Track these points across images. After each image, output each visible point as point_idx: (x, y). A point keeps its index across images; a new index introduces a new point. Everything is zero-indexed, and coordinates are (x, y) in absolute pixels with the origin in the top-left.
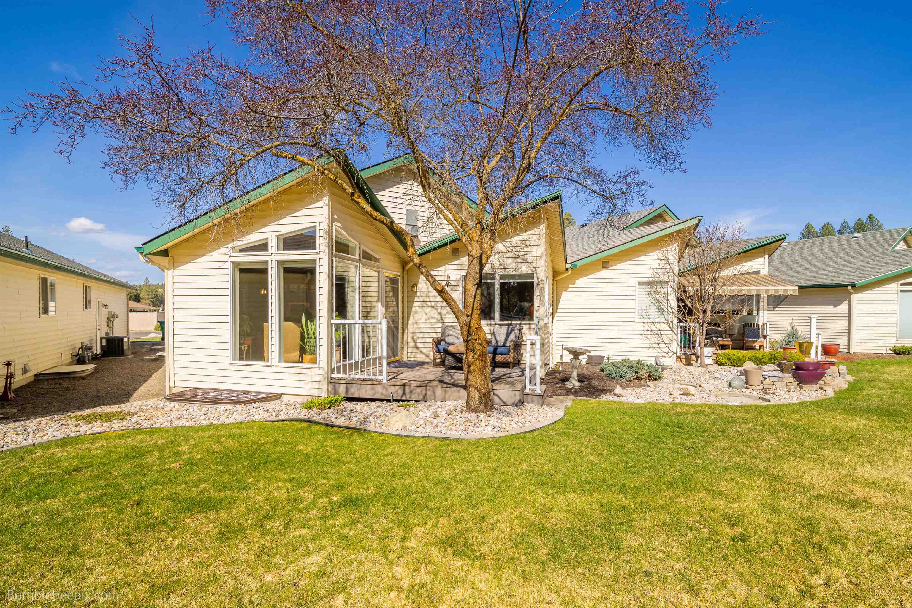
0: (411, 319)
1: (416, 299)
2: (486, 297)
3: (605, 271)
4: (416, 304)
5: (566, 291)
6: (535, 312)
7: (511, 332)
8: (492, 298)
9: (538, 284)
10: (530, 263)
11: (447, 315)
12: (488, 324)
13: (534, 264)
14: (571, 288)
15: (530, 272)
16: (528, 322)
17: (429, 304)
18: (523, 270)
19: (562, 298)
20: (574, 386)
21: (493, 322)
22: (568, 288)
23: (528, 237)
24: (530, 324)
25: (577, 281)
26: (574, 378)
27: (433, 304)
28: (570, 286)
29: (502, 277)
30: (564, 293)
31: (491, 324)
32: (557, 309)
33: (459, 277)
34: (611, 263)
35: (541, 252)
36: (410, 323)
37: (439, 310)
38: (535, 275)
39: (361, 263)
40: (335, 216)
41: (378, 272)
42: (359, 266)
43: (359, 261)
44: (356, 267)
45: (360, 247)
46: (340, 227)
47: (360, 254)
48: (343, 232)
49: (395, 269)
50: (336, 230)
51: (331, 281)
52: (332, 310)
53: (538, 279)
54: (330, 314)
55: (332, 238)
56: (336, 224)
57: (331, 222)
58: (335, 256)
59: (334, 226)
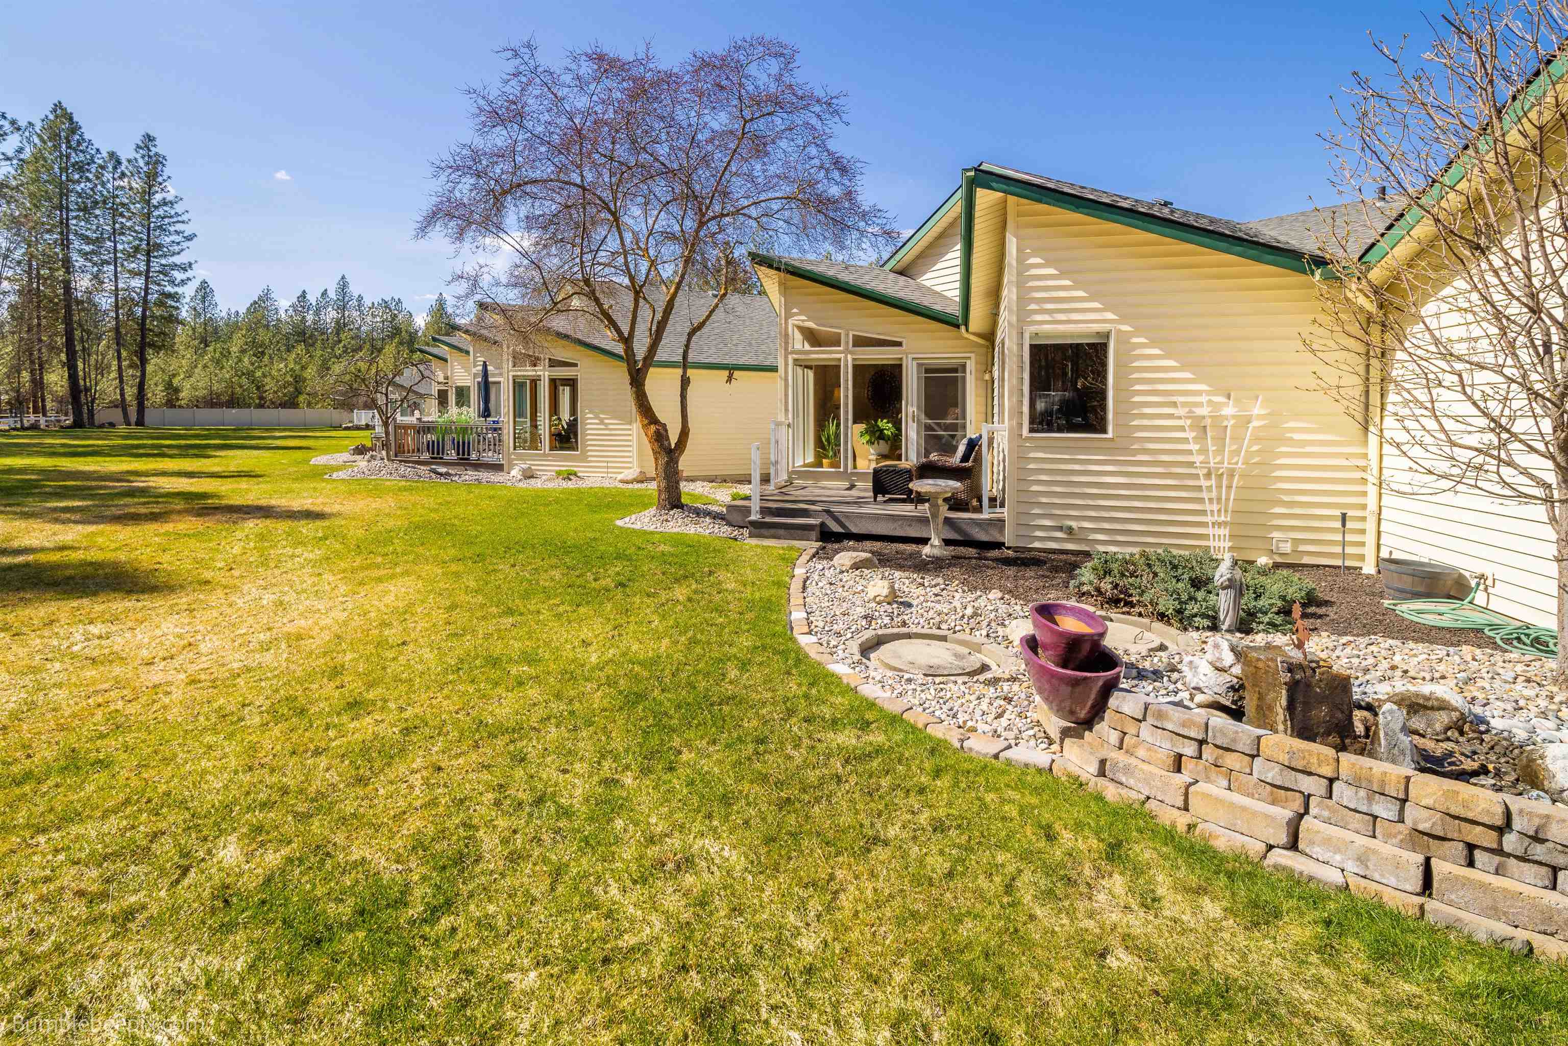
39: (852, 353)
40: (795, 310)
41: (901, 359)
42: (846, 357)
43: (846, 351)
44: (840, 360)
45: (847, 335)
46: (803, 321)
47: (847, 343)
48: (810, 324)
49: (952, 350)
50: (793, 325)
51: (786, 380)
52: (786, 410)
53: (1005, 346)
54: (784, 415)
55: (786, 335)
56: (795, 318)
57: (783, 319)
58: (791, 353)
59: (790, 322)
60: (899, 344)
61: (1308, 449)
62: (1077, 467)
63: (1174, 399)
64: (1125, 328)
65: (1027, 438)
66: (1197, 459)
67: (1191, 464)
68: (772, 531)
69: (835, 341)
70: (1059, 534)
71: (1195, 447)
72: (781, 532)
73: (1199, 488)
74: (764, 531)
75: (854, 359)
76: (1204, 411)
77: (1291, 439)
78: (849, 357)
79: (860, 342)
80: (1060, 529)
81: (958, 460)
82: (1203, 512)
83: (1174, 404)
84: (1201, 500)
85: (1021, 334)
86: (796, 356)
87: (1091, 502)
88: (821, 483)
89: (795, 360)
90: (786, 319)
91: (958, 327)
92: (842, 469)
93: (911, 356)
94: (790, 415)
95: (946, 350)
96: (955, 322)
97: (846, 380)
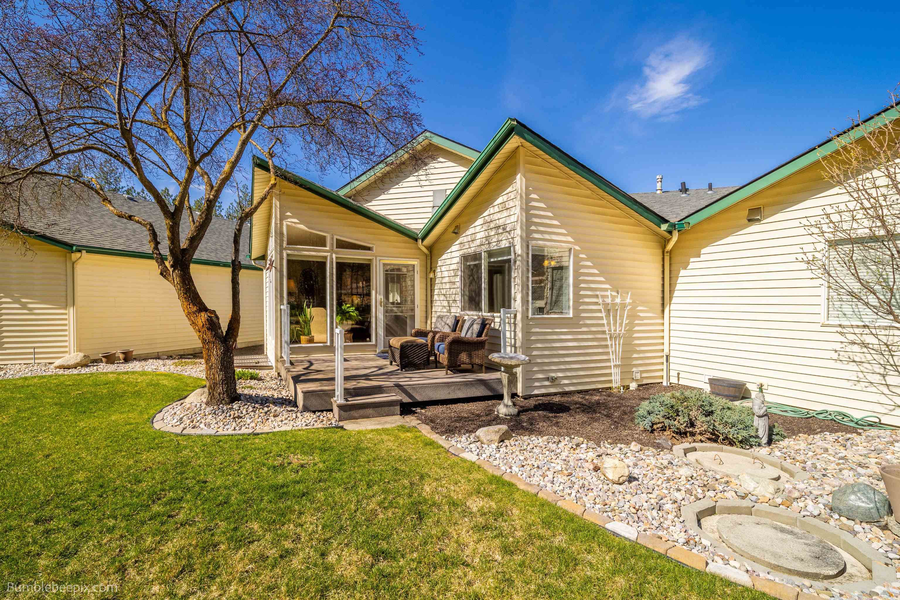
1: (436, 287)
2: (475, 282)
3: (755, 228)
4: (436, 292)
5: (685, 268)
6: (512, 302)
7: (471, 327)
9: (515, 262)
10: (509, 232)
11: (453, 305)
12: (477, 316)
13: (512, 234)
14: (694, 263)
15: (508, 244)
17: (442, 292)
18: (503, 243)
19: (680, 280)
21: (480, 313)
22: (688, 263)
23: (506, 196)
25: (703, 251)
27: (445, 293)
28: (692, 260)
29: (487, 254)
30: (682, 273)
31: (479, 316)
32: (671, 298)
33: (458, 259)
34: (767, 211)
35: (517, 215)
36: (433, 313)
37: (448, 299)
38: (512, 249)
39: (336, 253)
40: (288, 214)
41: (370, 260)
42: (331, 256)
43: (332, 251)
44: (326, 257)
45: (333, 238)
46: (295, 223)
47: (332, 244)
48: (302, 227)
49: (405, 256)
50: (287, 225)
51: (281, 271)
52: (282, 297)
53: (515, 254)
54: (279, 301)
55: (282, 234)
56: (289, 220)
57: (279, 220)
58: (286, 249)
59: (285, 223)
60: (369, 249)
61: (645, 321)
62: (555, 337)
63: (598, 293)
64: (577, 248)
65: (532, 319)
66: (606, 328)
67: (604, 332)
68: (361, 412)
69: (321, 242)
70: (547, 383)
71: (605, 322)
72: (370, 411)
73: (606, 346)
74: (354, 413)
75: (337, 258)
76: (609, 300)
77: (639, 316)
78: (334, 256)
79: (342, 245)
80: (547, 379)
81: (475, 335)
82: (608, 360)
83: (597, 296)
84: (608, 353)
85: (528, 246)
86: (289, 252)
87: (562, 360)
88: (313, 356)
89: (288, 255)
90: (281, 220)
91: (416, 240)
92: (328, 344)
93: (378, 258)
94: (285, 302)
95: (402, 256)
96: (415, 236)
97: (331, 274)
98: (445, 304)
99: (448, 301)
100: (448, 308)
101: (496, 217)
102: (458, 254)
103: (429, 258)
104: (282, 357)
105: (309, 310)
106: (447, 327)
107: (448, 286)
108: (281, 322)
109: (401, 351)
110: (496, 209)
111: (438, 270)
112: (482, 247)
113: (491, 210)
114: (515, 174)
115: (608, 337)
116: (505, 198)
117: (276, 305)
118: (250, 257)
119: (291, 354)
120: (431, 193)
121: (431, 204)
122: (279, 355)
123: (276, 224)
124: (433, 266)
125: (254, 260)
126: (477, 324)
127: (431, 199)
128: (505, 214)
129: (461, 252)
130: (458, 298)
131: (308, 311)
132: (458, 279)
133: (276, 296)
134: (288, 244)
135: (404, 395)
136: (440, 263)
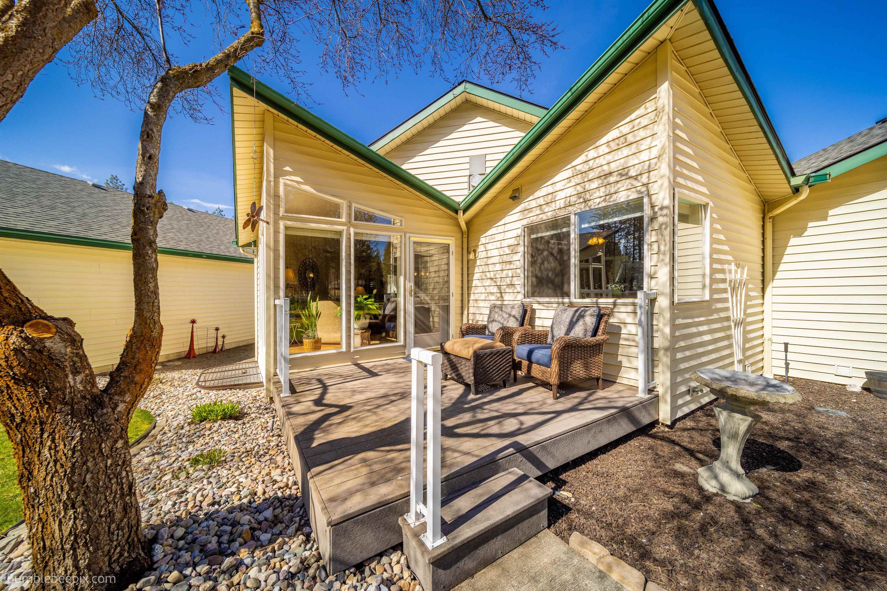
0: (472, 297)
1: (476, 270)
2: (556, 258)
4: (476, 276)
6: (646, 280)
7: (578, 320)
8: (566, 258)
9: (653, 219)
10: (636, 178)
11: (507, 290)
12: (558, 303)
13: (644, 179)
15: (634, 196)
16: (631, 300)
17: (488, 276)
18: (619, 195)
19: (789, 250)
20: (723, 488)
21: (566, 300)
22: (805, 229)
23: (631, 125)
24: (634, 304)
25: (831, 212)
26: (727, 465)
27: (492, 276)
28: (810, 224)
29: (582, 216)
30: (794, 241)
31: (563, 303)
32: (774, 273)
33: (519, 231)
35: (659, 146)
36: (471, 302)
37: (498, 284)
38: (646, 200)
39: (355, 227)
41: (399, 237)
42: (348, 230)
43: (349, 223)
44: (340, 233)
45: (350, 207)
46: (297, 182)
47: (350, 215)
48: (307, 188)
49: (441, 233)
50: (286, 185)
51: (276, 250)
52: (277, 287)
53: (653, 207)
54: (272, 293)
55: (277, 196)
56: (288, 177)
57: (272, 175)
58: (284, 218)
59: (282, 181)
61: (753, 302)
63: (725, 266)
64: (711, 204)
65: (676, 305)
66: (731, 313)
67: (729, 318)
69: (333, 210)
71: (730, 304)
73: (731, 337)
75: (356, 234)
76: (732, 276)
77: (750, 296)
78: (352, 230)
79: (362, 216)
80: (689, 392)
82: (732, 355)
83: (725, 271)
85: (674, 195)
86: (290, 223)
87: (699, 361)
88: (324, 369)
89: (287, 228)
90: (276, 177)
91: (456, 212)
92: (344, 349)
93: (408, 235)
94: (282, 293)
95: (436, 233)
96: (456, 206)
97: (349, 255)
98: (495, 290)
99: (499, 287)
100: (499, 295)
101: (602, 161)
102: (519, 224)
103: (465, 236)
104: (275, 375)
105: (315, 303)
106: (512, 319)
107: (498, 267)
108: (275, 324)
109: (476, 364)
110: (604, 149)
111: (481, 248)
112: (570, 208)
113: (592, 154)
114: (655, 86)
115: (733, 324)
116: (625, 129)
117: (268, 299)
118: (237, 243)
119: (291, 368)
120: (467, 160)
121: (467, 173)
122: (272, 371)
123: (269, 182)
124: (472, 244)
125: (243, 246)
126: (591, 315)
127: (467, 166)
128: (626, 152)
129: (525, 222)
130: (519, 282)
131: (313, 305)
132: (519, 256)
133: (268, 287)
134: (286, 212)
135: (529, 465)
136: (483, 240)
